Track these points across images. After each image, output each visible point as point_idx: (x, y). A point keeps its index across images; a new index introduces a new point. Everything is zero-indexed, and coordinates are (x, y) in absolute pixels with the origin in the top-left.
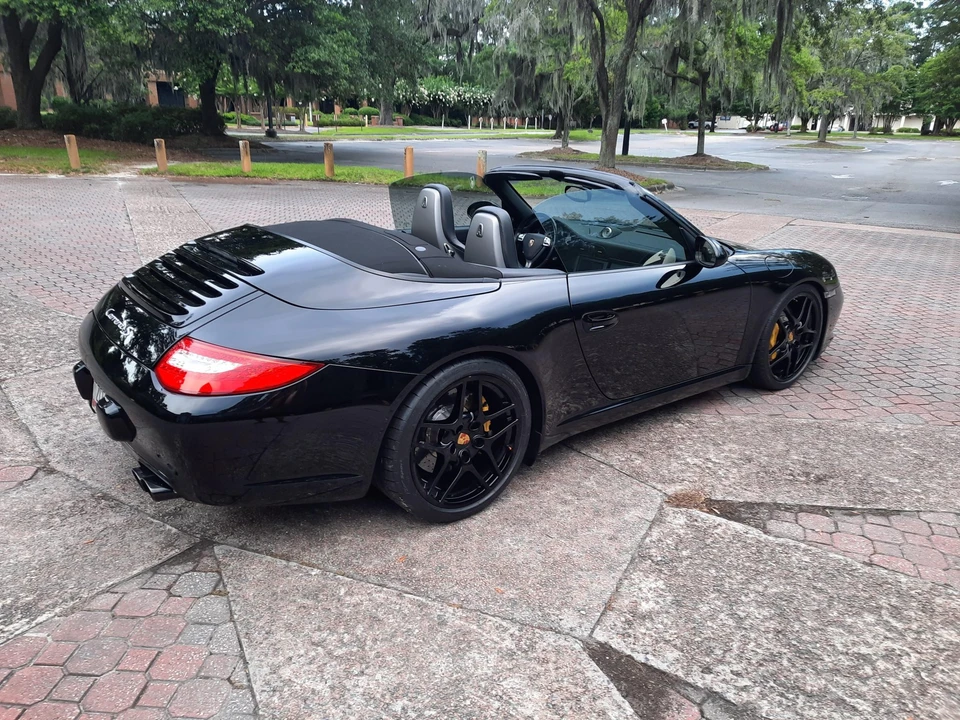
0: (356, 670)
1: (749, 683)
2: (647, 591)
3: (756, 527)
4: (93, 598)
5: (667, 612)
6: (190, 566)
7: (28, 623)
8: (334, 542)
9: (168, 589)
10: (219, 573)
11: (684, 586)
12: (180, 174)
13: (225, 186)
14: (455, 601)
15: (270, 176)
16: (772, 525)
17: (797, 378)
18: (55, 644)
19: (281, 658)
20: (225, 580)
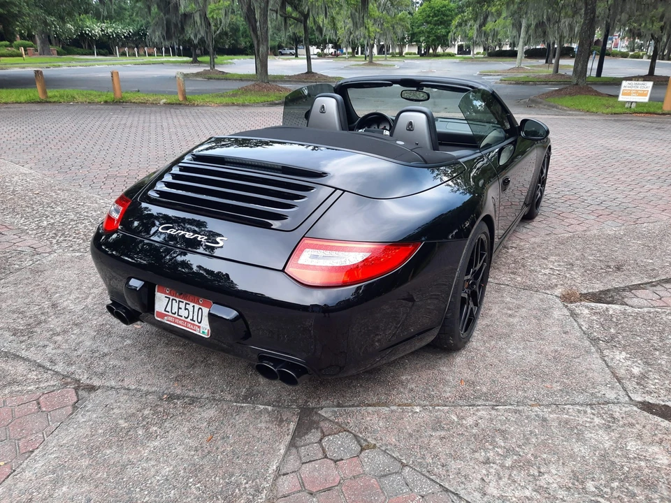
2: (624, 361)
3: (623, 304)
4: (274, 484)
5: (650, 371)
6: (317, 432)
8: (402, 384)
9: (326, 456)
11: (637, 352)
14: (531, 402)
16: (628, 302)
20: (361, 436)
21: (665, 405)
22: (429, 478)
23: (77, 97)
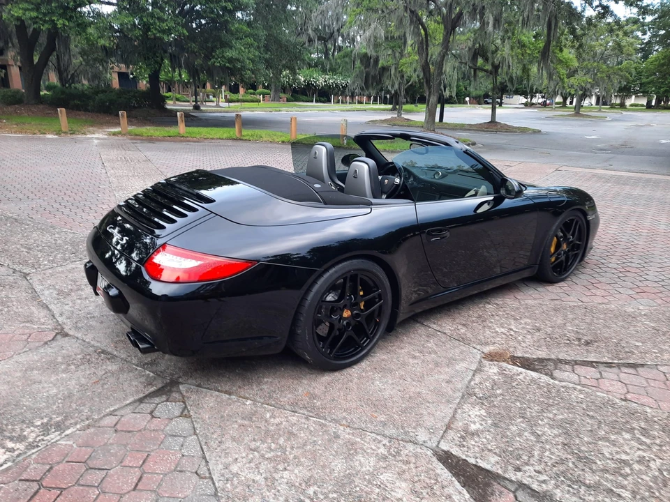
0: (281, 467)
1: (546, 478)
2: (474, 416)
3: (546, 374)
4: (101, 418)
5: (489, 431)
6: (164, 398)
7: (59, 435)
8: (259, 383)
9: (151, 413)
10: (184, 403)
11: (499, 414)
12: (137, 135)
13: (167, 143)
14: (344, 422)
15: (198, 136)
16: (557, 373)
17: (569, 275)
18: (79, 448)
19: (230, 459)
20: (189, 407)
21: (465, 460)
22: (201, 448)
23: (264, 136)
